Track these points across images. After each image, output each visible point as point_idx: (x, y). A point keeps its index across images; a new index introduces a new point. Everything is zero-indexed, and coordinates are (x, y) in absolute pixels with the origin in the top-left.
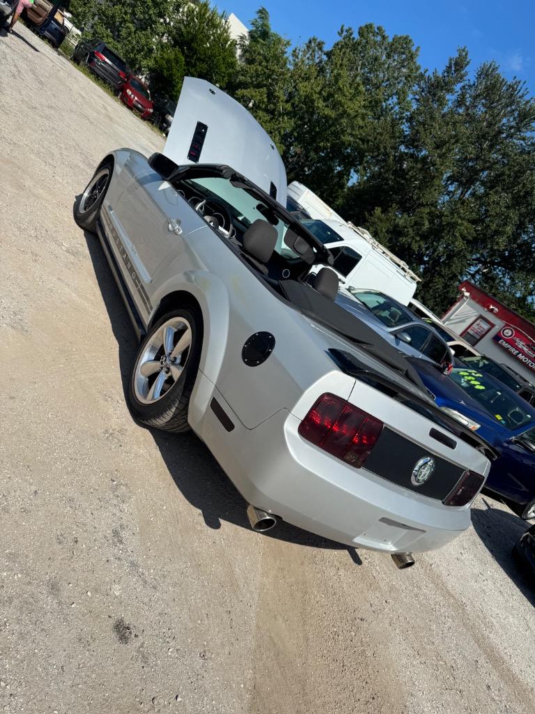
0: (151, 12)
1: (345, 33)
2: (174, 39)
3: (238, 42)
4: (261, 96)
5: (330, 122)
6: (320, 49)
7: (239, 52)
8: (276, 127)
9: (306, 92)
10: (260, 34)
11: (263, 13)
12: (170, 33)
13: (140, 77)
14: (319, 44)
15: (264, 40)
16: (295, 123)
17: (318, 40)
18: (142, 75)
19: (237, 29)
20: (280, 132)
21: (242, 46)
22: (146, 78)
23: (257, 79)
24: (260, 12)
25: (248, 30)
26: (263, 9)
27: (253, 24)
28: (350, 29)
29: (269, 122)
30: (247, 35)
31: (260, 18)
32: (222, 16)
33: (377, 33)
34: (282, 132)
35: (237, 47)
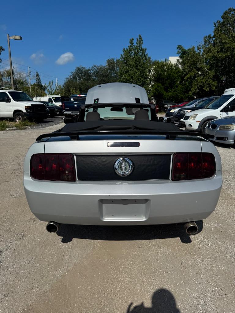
0: (142, 80)
1: (217, 24)
2: (155, 81)
3: (177, 63)
4: (194, 72)
5: (231, 57)
6: (211, 38)
7: (180, 66)
8: (207, 78)
9: (210, 56)
10: (183, 54)
11: (179, 47)
12: (152, 80)
13: (152, 101)
14: (209, 37)
15: (185, 54)
16: (215, 70)
17: (207, 36)
18: (152, 100)
19: (174, 60)
20: (210, 78)
21: (180, 63)
22: (154, 100)
23: (190, 68)
24: (178, 48)
25: (178, 57)
26: (179, 46)
27: (178, 53)
28: (218, 21)
29: (204, 78)
30: (179, 59)
31: (179, 49)
32: (166, 61)
33: (230, 12)
34: (211, 77)
35: (178, 65)
